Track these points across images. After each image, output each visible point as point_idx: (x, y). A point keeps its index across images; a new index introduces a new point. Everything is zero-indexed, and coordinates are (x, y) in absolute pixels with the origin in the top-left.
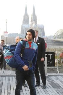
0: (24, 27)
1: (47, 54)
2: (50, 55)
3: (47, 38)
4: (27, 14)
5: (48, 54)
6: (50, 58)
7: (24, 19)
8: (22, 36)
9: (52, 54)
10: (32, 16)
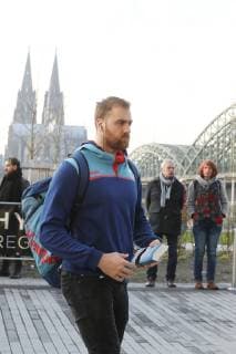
10: (46, 96)
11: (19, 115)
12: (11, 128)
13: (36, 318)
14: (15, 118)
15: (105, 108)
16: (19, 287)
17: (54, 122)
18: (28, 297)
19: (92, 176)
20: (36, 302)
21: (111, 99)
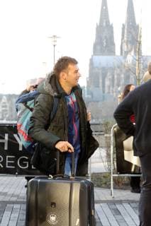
0: (100, 64)
4: (108, 22)
7: (99, 37)
8: (92, 94)
10: (123, 29)
11: (99, 47)
12: (91, 60)
14: (95, 52)
17: (132, 53)
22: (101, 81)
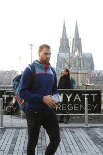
1: (88, 95)
2: (94, 95)
3: (97, 74)
4: (66, 37)
5: (90, 95)
6: (94, 101)
9: (96, 94)
10: (73, 40)
11: (62, 49)
12: (58, 55)
13: (78, 142)
14: (60, 51)
15: (41, 48)
16: (69, 128)
17: (78, 51)
18: (74, 132)
19: (37, 73)
20: (77, 134)
21: (45, 45)
22: (63, 65)
